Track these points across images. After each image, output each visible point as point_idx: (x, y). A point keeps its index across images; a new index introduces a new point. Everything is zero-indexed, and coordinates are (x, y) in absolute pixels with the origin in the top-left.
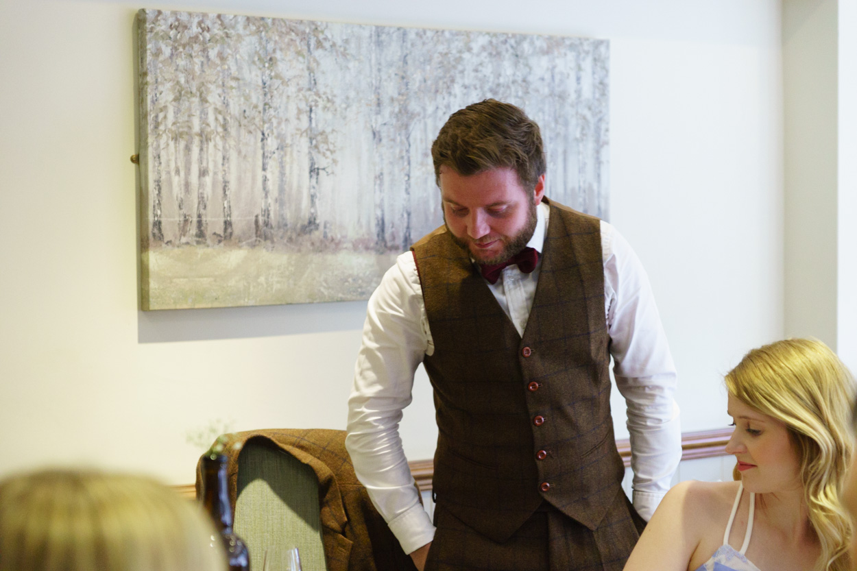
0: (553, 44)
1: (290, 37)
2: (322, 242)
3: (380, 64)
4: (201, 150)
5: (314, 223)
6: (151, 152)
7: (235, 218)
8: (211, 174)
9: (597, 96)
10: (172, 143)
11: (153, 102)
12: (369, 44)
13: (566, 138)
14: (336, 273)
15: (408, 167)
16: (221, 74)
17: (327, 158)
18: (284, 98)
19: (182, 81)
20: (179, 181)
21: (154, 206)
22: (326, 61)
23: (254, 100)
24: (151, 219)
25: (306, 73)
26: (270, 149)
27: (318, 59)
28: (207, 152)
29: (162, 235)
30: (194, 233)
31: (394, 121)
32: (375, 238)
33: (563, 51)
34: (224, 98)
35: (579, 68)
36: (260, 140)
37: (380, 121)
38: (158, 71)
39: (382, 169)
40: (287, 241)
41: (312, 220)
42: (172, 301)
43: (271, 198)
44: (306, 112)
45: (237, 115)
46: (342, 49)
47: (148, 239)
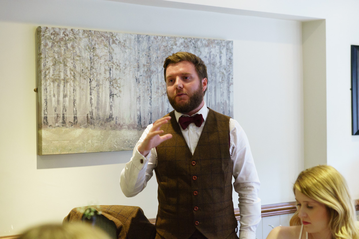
0: (210, 43)
1: (102, 39)
2: (115, 125)
3: (139, 50)
4: (64, 86)
5: (112, 117)
6: (43, 87)
7: (78, 116)
8: (68, 96)
9: (228, 64)
10: (52, 84)
11: (44, 66)
12: (135, 42)
13: (215, 81)
14: (121, 138)
15: (151, 94)
16: (73, 54)
17: (117, 90)
18: (99, 64)
19: (56, 57)
20: (55, 100)
21: (44, 110)
22: (117, 49)
23: (87, 65)
24: (43, 116)
25: (108, 54)
26: (93, 86)
27: (113, 48)
28: (67, 87)
29: (48, 123)
30: (61, 122)
31: (145, 74)
32: (137, 124)
33: (214, 45)
34: (74, 64)
35: (221, 53)
36: (89, 82)
37: (139, 74)
38: (46, 53)
39: (140, 94)
40: (100, 125)
41: (111, 116)
42: (52, 151)
43: (94, 107)
44: (108, 70)
45: (79, 72)
46: (123, 44)
47: (41, 125)
